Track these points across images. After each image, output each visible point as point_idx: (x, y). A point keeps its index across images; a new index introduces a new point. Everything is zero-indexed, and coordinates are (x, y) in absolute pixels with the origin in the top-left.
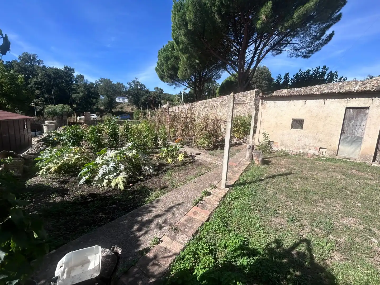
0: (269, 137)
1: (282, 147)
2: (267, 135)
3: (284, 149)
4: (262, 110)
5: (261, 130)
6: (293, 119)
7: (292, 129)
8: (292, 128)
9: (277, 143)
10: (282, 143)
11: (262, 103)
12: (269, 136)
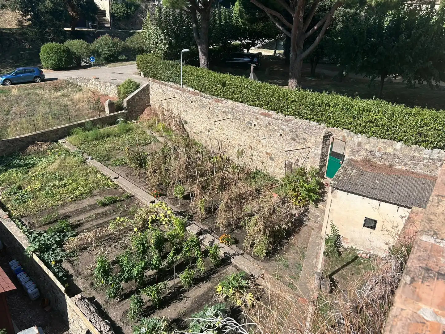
0: (338, 231)
1: (352, 244)
2: (336, 228)
3: (354, 247)
4: (333, 199)
5: (329, 221)
6: (366, 217)
7: (365, 228)
8: (364, 226)
9: (347, 239)
10: (352, 240)
11: (332, 191)
12: (338, 229)
